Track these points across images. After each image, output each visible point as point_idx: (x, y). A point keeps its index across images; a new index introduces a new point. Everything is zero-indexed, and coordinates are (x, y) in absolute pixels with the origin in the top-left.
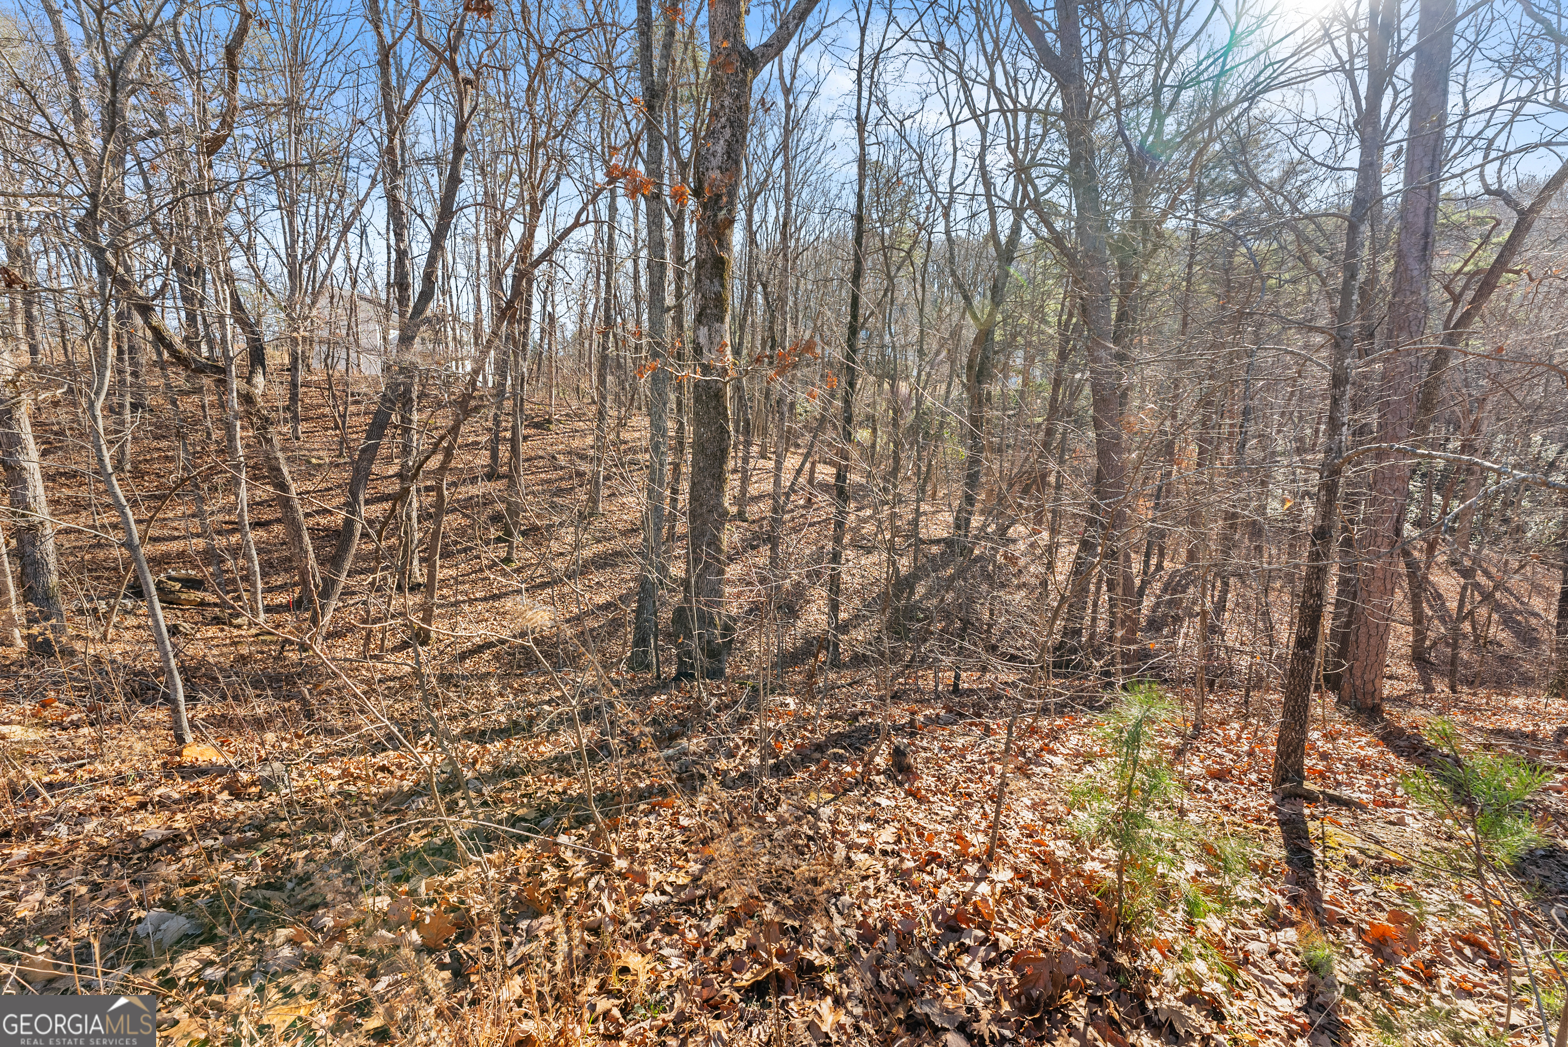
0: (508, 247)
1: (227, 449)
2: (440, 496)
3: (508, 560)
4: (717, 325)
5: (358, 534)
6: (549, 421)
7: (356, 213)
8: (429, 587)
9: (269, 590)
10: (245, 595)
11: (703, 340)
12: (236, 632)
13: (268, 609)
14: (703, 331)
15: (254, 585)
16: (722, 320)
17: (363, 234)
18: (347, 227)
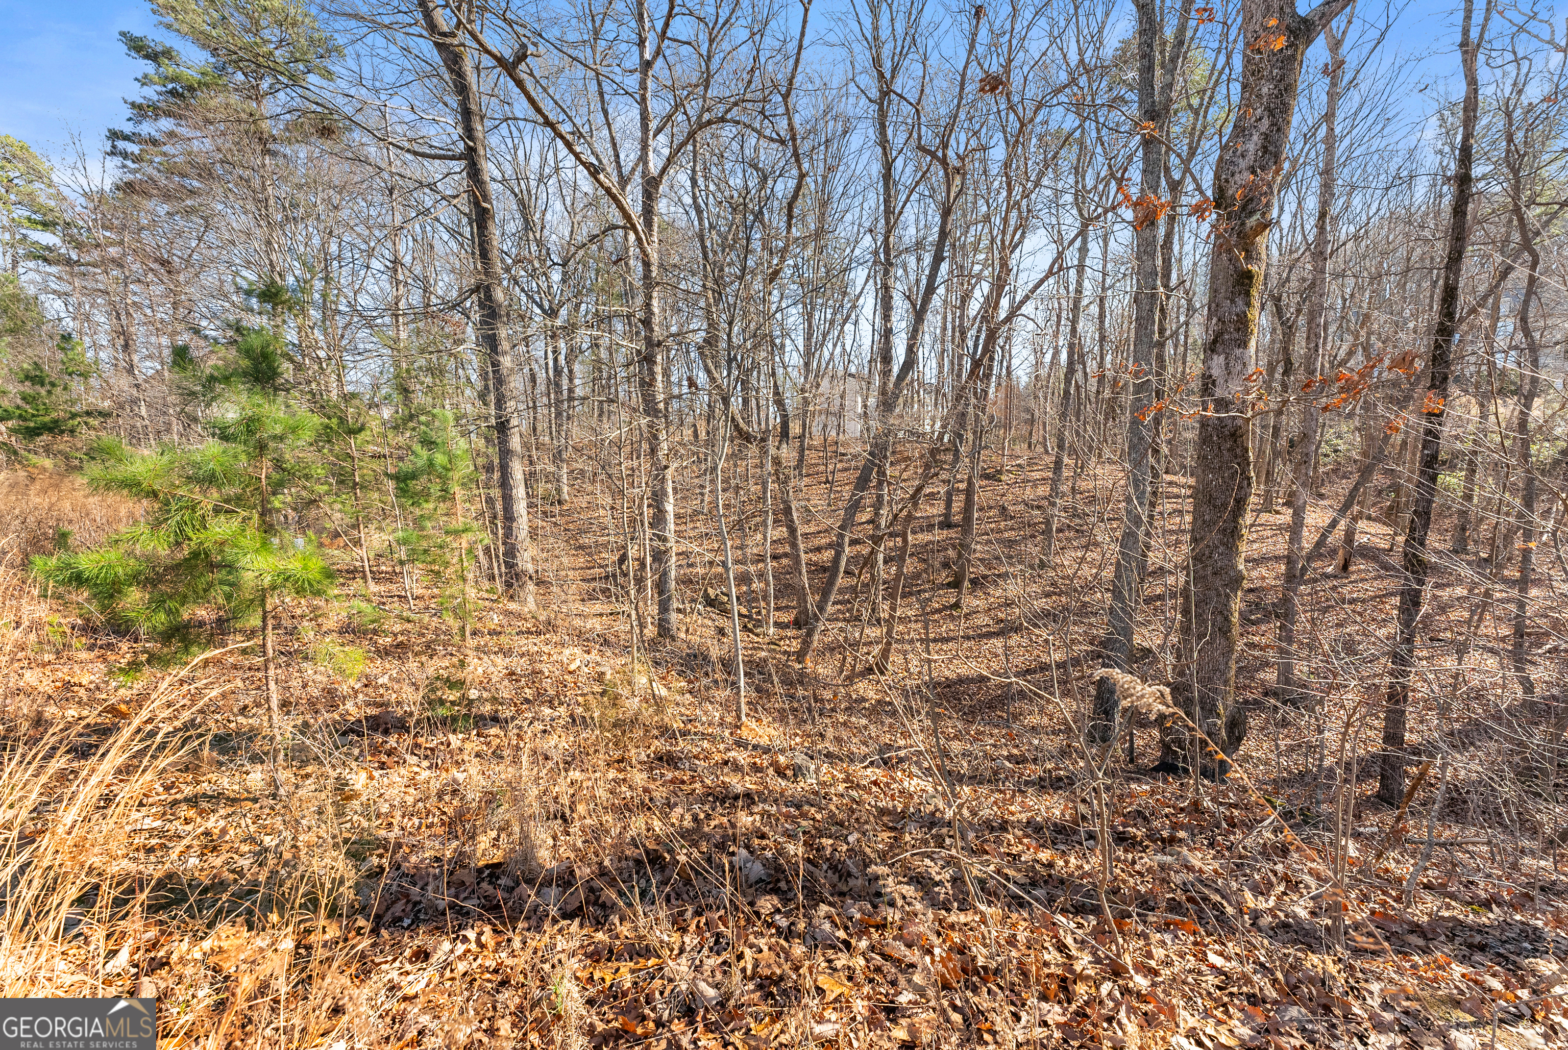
0: (974, 307)
1: (762, 499)
2: (905, 541)
3: (957, 606)
4: (1238, 352)
5: (842, 570)
6: (1000, 472)
7: (854, 307)
8: (889, 622)
9: (777, 609)
10: (764, 612)
11: (1215, 372)
12: (756, 639)
13: (776, 624)
14: (1218, 361)
15: (768, 604)
16: (1244, 344)
17: (856, 323)
18: (845, 321)
